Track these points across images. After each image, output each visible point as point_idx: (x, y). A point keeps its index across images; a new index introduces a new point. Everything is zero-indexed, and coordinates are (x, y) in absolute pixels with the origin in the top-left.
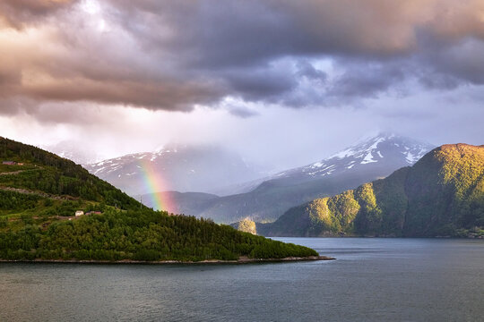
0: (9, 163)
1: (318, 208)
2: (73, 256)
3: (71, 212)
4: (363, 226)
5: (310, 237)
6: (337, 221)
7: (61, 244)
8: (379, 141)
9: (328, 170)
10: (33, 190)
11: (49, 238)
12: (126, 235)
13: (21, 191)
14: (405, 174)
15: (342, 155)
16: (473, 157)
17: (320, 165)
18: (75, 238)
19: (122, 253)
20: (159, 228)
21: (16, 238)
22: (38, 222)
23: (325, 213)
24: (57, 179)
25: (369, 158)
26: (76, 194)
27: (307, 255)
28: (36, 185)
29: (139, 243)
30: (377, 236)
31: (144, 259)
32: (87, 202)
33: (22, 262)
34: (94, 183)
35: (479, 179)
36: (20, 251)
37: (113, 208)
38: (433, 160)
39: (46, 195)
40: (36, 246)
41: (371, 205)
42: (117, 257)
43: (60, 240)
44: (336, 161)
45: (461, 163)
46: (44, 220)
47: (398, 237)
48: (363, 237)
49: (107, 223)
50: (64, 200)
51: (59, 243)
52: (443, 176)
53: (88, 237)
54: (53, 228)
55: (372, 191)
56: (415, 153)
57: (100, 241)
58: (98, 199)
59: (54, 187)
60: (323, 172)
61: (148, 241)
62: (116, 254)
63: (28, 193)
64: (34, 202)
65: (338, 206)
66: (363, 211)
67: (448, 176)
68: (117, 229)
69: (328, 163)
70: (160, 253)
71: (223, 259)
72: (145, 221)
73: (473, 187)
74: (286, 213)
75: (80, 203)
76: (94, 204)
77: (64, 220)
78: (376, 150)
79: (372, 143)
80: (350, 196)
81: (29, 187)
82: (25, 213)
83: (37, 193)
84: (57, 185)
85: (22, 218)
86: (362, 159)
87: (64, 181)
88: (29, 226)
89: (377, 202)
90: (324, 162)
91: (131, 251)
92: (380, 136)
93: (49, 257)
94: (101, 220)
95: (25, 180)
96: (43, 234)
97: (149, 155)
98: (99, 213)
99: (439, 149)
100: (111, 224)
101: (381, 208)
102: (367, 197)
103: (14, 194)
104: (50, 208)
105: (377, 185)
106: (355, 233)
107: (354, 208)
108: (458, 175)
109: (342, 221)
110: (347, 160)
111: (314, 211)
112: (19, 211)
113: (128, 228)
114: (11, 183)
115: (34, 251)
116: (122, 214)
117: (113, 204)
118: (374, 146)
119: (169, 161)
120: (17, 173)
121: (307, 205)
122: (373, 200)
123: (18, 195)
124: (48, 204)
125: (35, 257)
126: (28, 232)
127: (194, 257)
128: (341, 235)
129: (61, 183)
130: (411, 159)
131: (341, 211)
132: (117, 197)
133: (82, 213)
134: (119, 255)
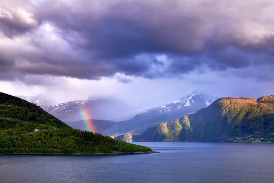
0: (3, 105)
1: (162, 128)
2: (31, 151)
3: (32, 129)
4: (184, 137)
5: (158, 142)
6: (171, 134)
7: (26, 145)
8: (193, 95)
9: (168, 109)
10: (15, 118)
11: (20, 142)
12: (58, 140)
13: (8, 119)
14: (204, 111)
15: (175, 102)
16: (235, 103)
17: (164, 107)
18: (33, 142)
19: (56, 150)
20: (75, 137)
21: (4, 142)
22: (16, 134)
23: (166, 130)
24: (26, 113)
25: (188, 104)
26: (36, 121)
27: (147, 151)
28: (16, 116)
29: (64, 145)
30: (190, 142)
31: (66, 153)
32: (41, 125)
33: (6, 154)
34: (45, 115)
35: (239, 114)
36: (6, 148)
37: (53, 127)
38: (217, 104)
39: (20, 121)
40: (14, 146)
41: (187, 127)
42: (53, 152)
43: (25, 143)
44: (172, 105)
45: (230, 106)
46: (19, 133)
47: (200, 142)
48: (184, 142)
49: (49, 135)
50: (29, 124)
51: (25, 145)
52: (222, 112)
53: (39, 142)
54: (23, 137)
55: (188, 119)
56: (210, 101)
57: (45, 143)
58: (46, 123)
59: (25, 117)
60: (166, 110)
61: (69, 144)
62: (52, 150)
63: (12, 120)
64: (14, 124)
65: (172, 127)
66: (184, 129)
67: (224, 113)
68: (54, 138)
69: (168, 106)
70: (74, 150)
71: (105, 153)
72: (68, 134)
73: (236, 118)
74: (147, 130)
75: (37, 125)
76: (44, 125)
77: (29, 133)
78: (192, 100)
79: (189, 96)
80: (177, 122)
81: (12, 117)
82: (10, 130)
83: (16, 120)
84: (26, 116)
85: (8, 132)
86: (184, 104)
87: (30, 114)
88: (11, 136)
89: (190, 125)
90: (166, 105)
91: (60, 149)
92: (193, 93)
93: (20, 152)
94: (46, 133)
95: (11, 114)
96: (18, 140)
97: (81, 101)
98: (46, 130)
99: (220, 99)
100: (51, 135)
101: (192, 128)
102: (186, 122)
103: (5, 120)
104: (22, 128)
105: (190, 117)
106: (180, 140)
107: (180, 127)
108: (229, 112)
109: (174, 134)
110: (177, 104)
111: (160, 129)
112: (7, 129)
113: (59, 137)
114: (4, 115)
115: (13, 148)
116: (57, 131)
117: (53, 126)
118: (191, 98)
119: (91, 104)
120: (7, 110)
121: (157, 126)
122: (188, 124)
123: (6, 121)
124: (21, 126)
125: (13, 152)
126: (11, 139)
127: (91, 152)
128: (173, 141)
129: (28, 115)
130: (208, 104)
131: (173, 129)
132: (56, 122)
133: (38, 130)
134: (54, 151)
